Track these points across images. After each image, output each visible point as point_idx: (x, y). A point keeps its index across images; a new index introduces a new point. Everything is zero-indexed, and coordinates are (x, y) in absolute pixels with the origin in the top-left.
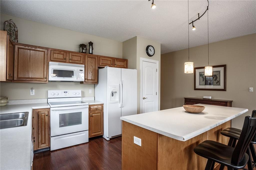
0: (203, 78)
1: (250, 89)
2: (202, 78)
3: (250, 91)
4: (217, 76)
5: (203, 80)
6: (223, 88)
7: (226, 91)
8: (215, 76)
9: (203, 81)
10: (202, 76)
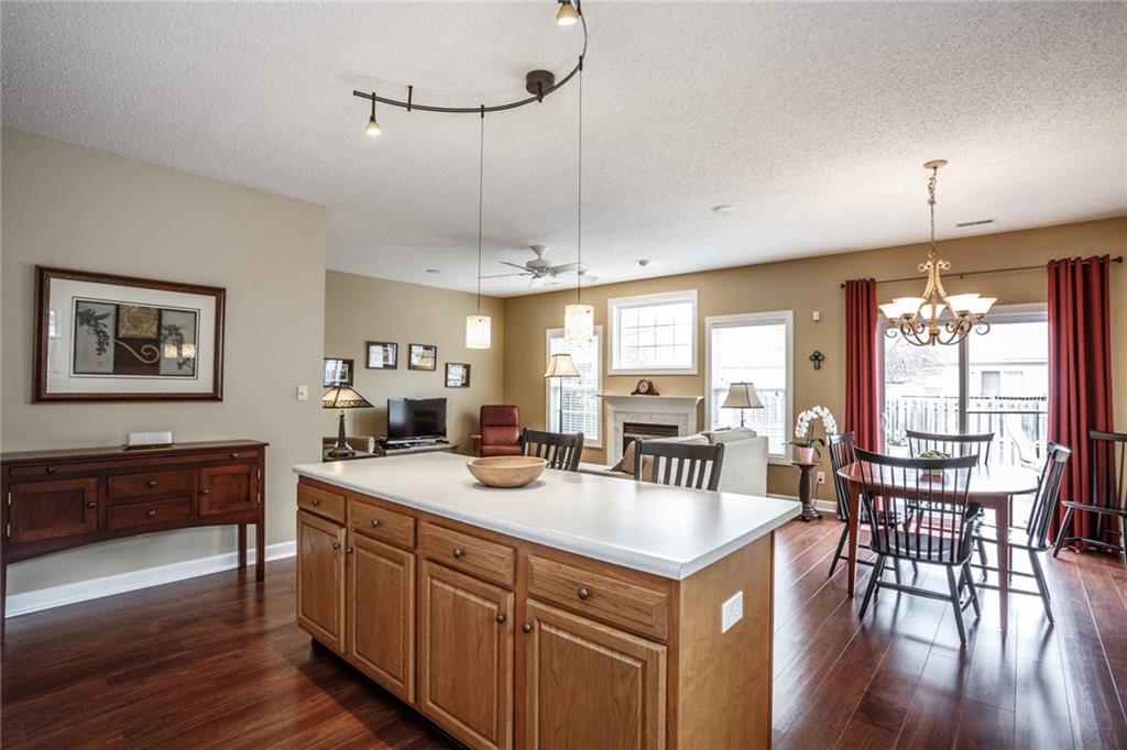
0: (98, 333)
1: (300, 390)
2: (95, 337)
3: (300, 397)
4: (181, 332)
5: (100, 343)
6: (211, 391)
7: (221, 400)
8: (170, 334)
9: (101, 350)
10: (97, 325)
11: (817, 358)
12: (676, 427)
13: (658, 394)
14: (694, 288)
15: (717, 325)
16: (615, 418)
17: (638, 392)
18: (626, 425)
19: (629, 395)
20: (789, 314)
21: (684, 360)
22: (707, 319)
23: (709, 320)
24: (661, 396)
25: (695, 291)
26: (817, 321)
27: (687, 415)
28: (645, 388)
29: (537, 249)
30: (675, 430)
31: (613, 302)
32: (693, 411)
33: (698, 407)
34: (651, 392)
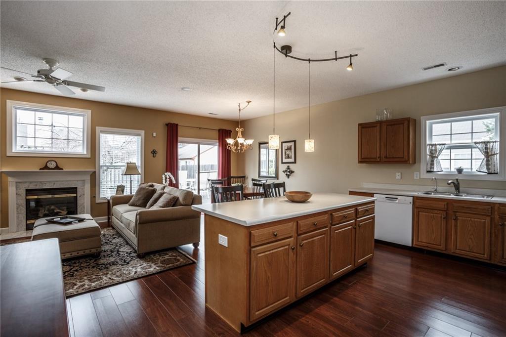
11: (154, 152)
12: (76, 188)
13: (62, 169)
14: (90, 109)
15: (102, 132)
16: (16, 186)
17: (46, 167)
19: (38, 170)
20: (143, 132)
21: (80, 149)
22: (97, 128)
23: (98, 129)
24: (64, 170)
25: (90, 112)
26: (154, 137)
27: (84, 181)
28: (52, 165)
29: (50, 62)
30: (74, 190)
31: (9, 103)
32: (88, 178)
33: (91, 175)
34: (57, 168)
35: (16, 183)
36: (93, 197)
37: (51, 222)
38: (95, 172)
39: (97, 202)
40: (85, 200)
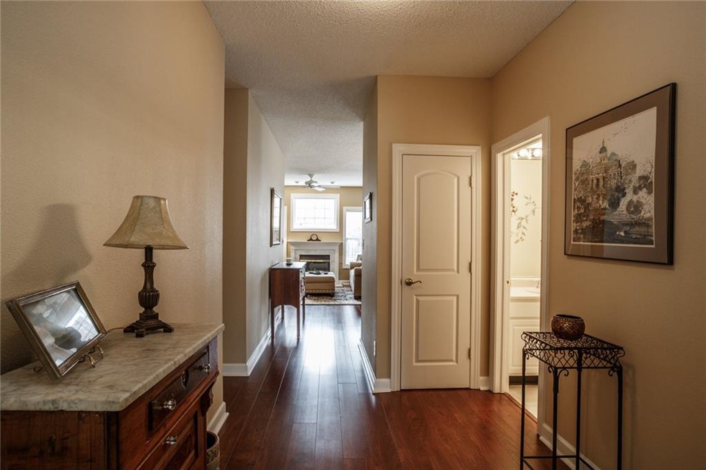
12: (329, 256)
13: (320, 240)
15: (347, 210)
16: (295, 253)
17: (311, 240)
18: (301, 256)
19: (306, 241)
21: (332, 226)
23: (345, 208)
24: (322, 241)
25: (339, 195)
27: (334, 250)
28: (314, 238)
29: (311, 176)
30: (328, 257)
31: (293, 195)
32: (337, 248)
33: (339, 246)
34: (317, 240)
35: (295, 250)
36: (341, 264)
37: (311, 273)
38: (342, 244)
39: (344, 267)
40: (334, 265)
